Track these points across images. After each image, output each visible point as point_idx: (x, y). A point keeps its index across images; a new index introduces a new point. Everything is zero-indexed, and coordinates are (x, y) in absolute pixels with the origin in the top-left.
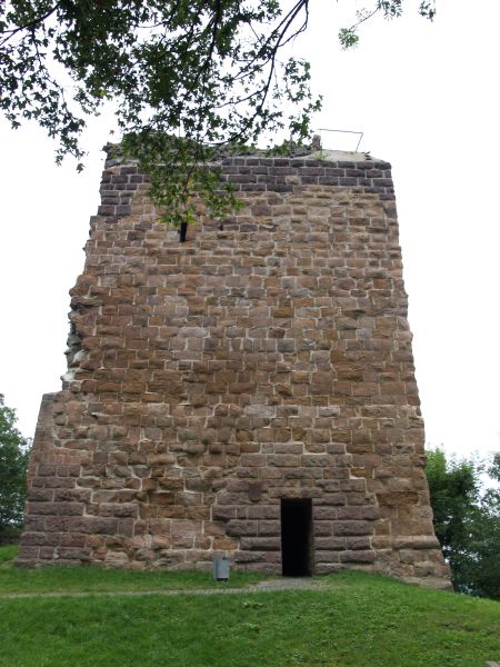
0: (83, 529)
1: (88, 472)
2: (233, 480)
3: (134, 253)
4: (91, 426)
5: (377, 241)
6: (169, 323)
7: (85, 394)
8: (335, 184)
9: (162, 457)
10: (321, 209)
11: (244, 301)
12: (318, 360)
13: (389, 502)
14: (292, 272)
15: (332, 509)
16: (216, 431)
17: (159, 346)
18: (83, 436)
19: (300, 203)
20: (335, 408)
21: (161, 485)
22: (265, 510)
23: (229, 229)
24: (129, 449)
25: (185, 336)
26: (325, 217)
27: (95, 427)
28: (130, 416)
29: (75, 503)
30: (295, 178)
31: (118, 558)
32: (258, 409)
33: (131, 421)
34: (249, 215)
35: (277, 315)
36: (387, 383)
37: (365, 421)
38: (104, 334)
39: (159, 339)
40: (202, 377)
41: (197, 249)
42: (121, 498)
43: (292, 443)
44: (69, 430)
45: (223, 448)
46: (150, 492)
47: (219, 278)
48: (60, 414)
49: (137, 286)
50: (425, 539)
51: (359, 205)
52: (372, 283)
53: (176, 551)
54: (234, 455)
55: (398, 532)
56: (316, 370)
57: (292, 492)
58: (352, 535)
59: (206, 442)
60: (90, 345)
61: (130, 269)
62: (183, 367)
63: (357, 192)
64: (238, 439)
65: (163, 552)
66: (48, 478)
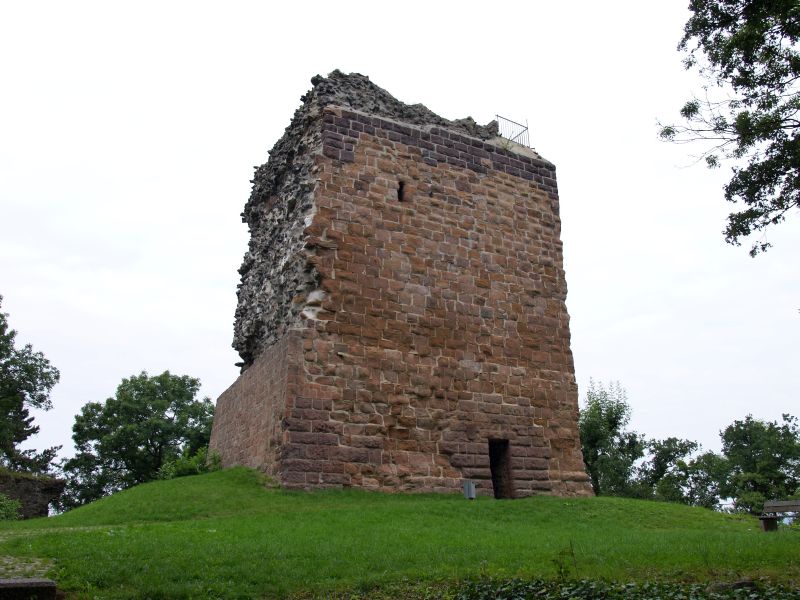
0: (340, 457)
1: (338, 407)
2: (453, 421)
3: (362, 204)
4: (339, 364)
5: (547, 234)
6: (396, 277)
7: (330, 334)
8: (518, 175)
9: (400, 398)
10: (508, 196)
11: (453, 268)
12: (510, 328)
13: (558, 446)
14: (488, 248)
15: (522, 448)
16: (440, 380)
17: (391, 298)
18: (333, 374)
19: (493, 187)
20: (522, 369)
21: (400, 422)
22: (479, 446)
23: (439, 197)
24: (372, 388)
25: (410, 292)
26: (511, 204)
27: (342, 366)
28: (371, 359)
29: (330, 434)
30: (488, 162)
31: (372, 483)
32: (469, 363)
33: (372, 364)
34: (455, 189)
35: (479, 285)
36: (556, 354)
37: (543, 382)
38: (343, 278)
39: (389, 290)
40: (426, 331)
41: (415, 212)
42: (367, 431)
43: (494, 394)
44: (319, 367)
45: (445, 394)
46: (391, 428)
47: (435, 242)
48: (309, 350)
49: (366, 236)
50: (580, 474)
51: (535, 200)
52: (543, 269)
53: (417, 478)
54: (453, 400)
55: (564, 469)
56: (508, 337)
57: (496, 434)
58: (537, 469)
59: (433, 388)
60: (331, 287)
61: (360, 219)
62: (411, 320)
63: (533, 186)
64: (456, 388)
65: (408, 478)
66: (306, 410)
